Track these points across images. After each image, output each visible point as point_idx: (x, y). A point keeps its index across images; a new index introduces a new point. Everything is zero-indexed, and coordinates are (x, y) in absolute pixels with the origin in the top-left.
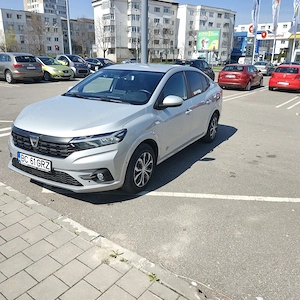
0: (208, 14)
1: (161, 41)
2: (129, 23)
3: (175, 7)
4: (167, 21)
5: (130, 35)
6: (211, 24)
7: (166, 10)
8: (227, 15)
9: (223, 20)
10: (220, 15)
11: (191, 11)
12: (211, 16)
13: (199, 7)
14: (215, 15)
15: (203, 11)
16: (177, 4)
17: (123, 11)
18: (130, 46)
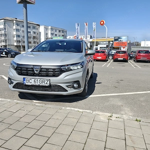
0: (54, 30)
1: (32, 42)
2: (15, 33)
3: (38, 26)
4: (34, 33)
5: (15, 39)
6: (56, 35)
7: (34, 28)
8: (63, 32)
9: (61, 34)
10: (60, 31)
11: (46, 29)
12: (56, 31)
13: (50, 27)
14: (58, 31)
15: (52, 29)
16: (39, 25)
17: (11, 27)
18: (15, 44)
